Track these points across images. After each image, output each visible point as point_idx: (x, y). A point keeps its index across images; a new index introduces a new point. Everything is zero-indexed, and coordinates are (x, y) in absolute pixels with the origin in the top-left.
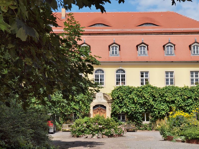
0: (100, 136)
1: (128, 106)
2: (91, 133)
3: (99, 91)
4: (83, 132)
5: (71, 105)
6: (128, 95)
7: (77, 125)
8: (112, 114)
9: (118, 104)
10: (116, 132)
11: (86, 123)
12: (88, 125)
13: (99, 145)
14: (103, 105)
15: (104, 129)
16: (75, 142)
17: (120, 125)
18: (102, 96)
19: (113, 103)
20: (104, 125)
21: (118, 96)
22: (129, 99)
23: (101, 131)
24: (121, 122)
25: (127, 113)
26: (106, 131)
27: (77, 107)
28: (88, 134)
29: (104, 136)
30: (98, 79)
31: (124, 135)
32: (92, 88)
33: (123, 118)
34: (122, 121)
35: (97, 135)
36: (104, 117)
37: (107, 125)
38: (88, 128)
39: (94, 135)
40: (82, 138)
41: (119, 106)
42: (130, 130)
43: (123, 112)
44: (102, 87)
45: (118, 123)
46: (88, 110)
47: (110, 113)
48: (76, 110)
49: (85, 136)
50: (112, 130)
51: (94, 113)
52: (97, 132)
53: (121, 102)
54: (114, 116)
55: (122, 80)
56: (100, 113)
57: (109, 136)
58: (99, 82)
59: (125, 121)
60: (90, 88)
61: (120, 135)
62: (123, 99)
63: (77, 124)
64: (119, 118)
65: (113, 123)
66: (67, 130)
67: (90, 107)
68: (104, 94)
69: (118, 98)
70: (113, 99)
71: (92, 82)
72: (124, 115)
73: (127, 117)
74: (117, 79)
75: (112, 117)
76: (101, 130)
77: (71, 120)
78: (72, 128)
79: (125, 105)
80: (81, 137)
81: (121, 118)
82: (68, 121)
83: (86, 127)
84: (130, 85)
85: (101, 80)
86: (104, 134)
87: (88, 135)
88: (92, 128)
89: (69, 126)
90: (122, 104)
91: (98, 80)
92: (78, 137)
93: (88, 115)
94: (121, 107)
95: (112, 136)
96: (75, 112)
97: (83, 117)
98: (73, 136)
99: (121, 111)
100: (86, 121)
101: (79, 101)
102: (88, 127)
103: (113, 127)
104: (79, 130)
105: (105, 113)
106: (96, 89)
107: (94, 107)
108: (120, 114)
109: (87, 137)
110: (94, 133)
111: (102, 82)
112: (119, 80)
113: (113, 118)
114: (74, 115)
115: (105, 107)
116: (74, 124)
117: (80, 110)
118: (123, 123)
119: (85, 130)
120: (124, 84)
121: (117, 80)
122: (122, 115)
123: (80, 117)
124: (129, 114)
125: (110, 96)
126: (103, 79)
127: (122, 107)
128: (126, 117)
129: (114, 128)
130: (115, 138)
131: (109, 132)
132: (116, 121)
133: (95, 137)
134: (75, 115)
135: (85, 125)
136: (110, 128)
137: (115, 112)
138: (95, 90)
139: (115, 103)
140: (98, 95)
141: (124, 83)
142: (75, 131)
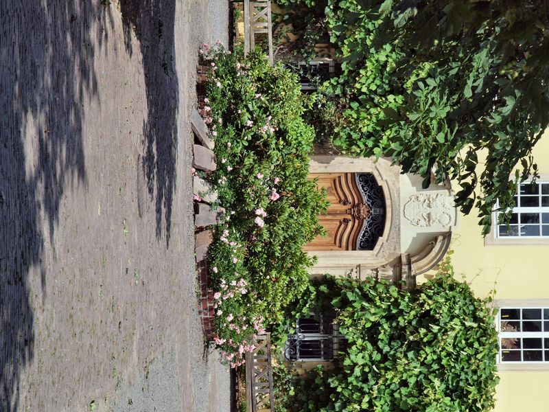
0: (208, 217)
1: (377, 377)
2: (221, 166)
3: (466, 210)
4: (230, 117)
5: (378, 45)
6: (441, 375)
7: (267, 84)
8: (329, 281)
9: (390, 318)
10: (228, 307)
11: (281, 133)
12: (266, 144)
13: (153, 208)
14: (380, 232)
15: (247, 236)
16: (174, 73)
17: (270, 329)
18: (436, 228)
19: (394, 291)
20: (266, 236)
21: (436, 322)
22: (419, 385)
23: (235, 222)
24: (285, 338)
25: (340, 371)
26: (236, 248)
27: (367, 81)
28: (219, 150)
29: (207, 239)
30: (532, 202)
31: (215, 354)
32: (480, 168)
33: (308, 350)
34: (292, 342)
35: (213, 197)
36: (316, 240)
37: (271, 255)
38: (251, 146)
39: (212, 179)
40: (195, 113)
41: (376, 325)
42: (241, 388)
43: (345, 345)
44: (486, 224)
45: (280, 317)
46: (351, 142)
47: (338, 274)
48: (354, 74)
49: (203, 131)
50: (243, 286)
51: (336, 182)
52: (230, 196)
53: (398, 335)
54: (319, 293)
55: (529, 342)
56: (334, 213)
57: (205, 266)
58: (519, 210)
59: (293, 357)
60: (483, 154)
61: (212, 328)
62: (416, 347)
63: (274, 80)
64: (307, 325)
65: (279, 289)
66: (241, 27)
67: (369, 153)
68: (447, 236)
69: (426, 318)
70: (416, 291)
71: (519, 166)
72: (328, 355)
73: (314, 373)
74: (536, 313)
75: (316, 281)
76: (241, 220)
77: (297, 46)
78: (253, 57)
79: (385, 358)
80: (201, 104)
81: (309, 337)
82: (286, 30)
83: (256, 137)
84: (500, 392)
85: (526, 218)
86: (216, 237)
87: (212, 145)
88: (251, 171)
89: (260, 39)
90: (392, 338)
91: (527, 202)
92: (202, 89)
93: (322, 147)
94: (372, 334)
95: (209, 282)
96: (338, 72)
97: (313, 117)
98: (203, 63)
99: (350, 334)
100: (292, 135)
101: (402, 91)
102: (259, 149)
103: (259, 288)
104: (237, 96)
105: (337, 243)
106: (479, 190)
107: (368, 180)
108: (329, 330)
109: (198, 141)
110: (223, 181)
111: (520, 225)
112: (529, 327)
113: (307, 292)
114: (326, 65)
115: (369, 244)
116: (271, 62)
117: (354, 98)
118: (283, 348)
119: (240, 129)
120: (507, 357)
121: (528, 313)
122: (328, 343)
123: (314, 97)
124: (333, 383)
125: (433, 273)
126: (534, 232)
127: (374, 342)
128: (317, 363)
129: (253, 295)
130: (195, 300)
131: (230, 269)
132: (294, 305)
133: (200, 185)
134: (324, 72)
135: (267, 129)
136: (253, 272)
137: (345, 303)
138: (469, 188)
139: (396, 304)
140: (443, 200)
141: (511, 356)
142: (233, 72)
